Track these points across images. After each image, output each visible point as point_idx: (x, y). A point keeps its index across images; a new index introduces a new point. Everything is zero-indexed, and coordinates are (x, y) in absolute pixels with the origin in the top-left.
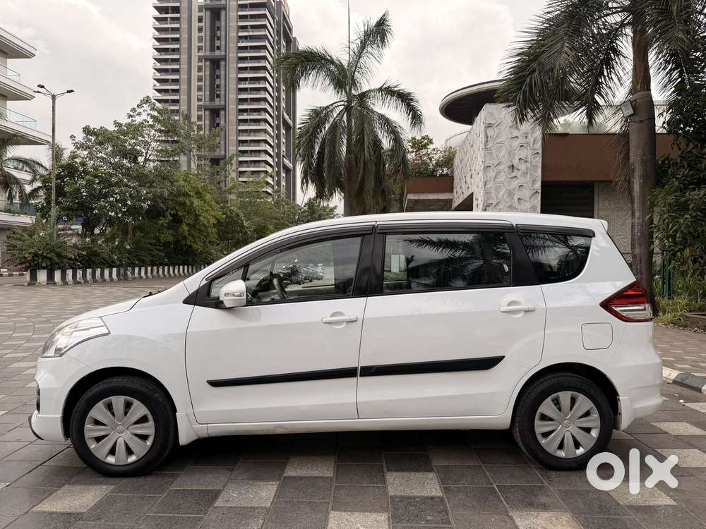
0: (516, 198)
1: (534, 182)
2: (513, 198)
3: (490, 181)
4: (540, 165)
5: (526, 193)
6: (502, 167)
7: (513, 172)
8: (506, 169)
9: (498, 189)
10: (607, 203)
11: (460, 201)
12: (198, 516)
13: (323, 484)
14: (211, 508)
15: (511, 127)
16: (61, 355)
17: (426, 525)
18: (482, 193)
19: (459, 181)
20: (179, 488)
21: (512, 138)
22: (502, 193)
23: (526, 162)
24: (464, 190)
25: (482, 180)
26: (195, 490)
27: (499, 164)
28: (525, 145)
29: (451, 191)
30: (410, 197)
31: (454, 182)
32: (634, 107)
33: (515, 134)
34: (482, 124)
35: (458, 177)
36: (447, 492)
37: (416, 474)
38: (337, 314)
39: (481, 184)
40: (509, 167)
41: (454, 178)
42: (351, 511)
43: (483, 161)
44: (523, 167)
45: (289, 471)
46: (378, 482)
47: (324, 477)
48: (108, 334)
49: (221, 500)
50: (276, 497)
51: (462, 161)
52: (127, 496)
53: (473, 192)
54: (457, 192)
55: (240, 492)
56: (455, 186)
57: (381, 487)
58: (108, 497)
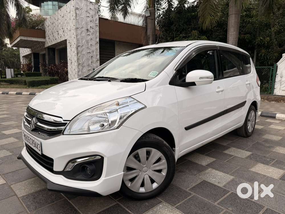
0: (90, 44)
1: (96, 38)
2: (88, 44)
3: (79, 35)
4: (98, 31)
5: (93, 43)
6: (83, 29)
7: (88, 32)
8: (85, 31)
9: (82, 39)
10: (119, 50)
11: (54, 43)
12: (230, 193)
13: (222, 163)
14: (224, 188)
15: (86, 11)
16: (118, 128)
17: (273, 162)
18: (75, 40)
19: (51, 33)
20: (190, 188)
21: (87, 17)
22: (84, 41)
23: (93, 28)
24: (57, 38)
25: (75, 34)
26: (196, 185)
27: (82, 28)
28: (92, 21)
29: (44, 37)
30: (22, 38)
31: (46, 33)
32: (150, 14)
33: (88, 15)
34: (72, 7)
35: (50, 31)
36: (250, 152)
37: (230, 149)
38: (219, 87)
39: (73, 36)
40: (86, 30)
41: (46, 31)
42: (252, 167)
43: (75, 25)
44: (92, 30)
45: (200, 163)
46: (231, 156)
47: (215, 161)
48: (145, 107)
49: (216, 184)
50: (226, 173)
51: (54, 23)
52: (184, 203)
53: (66, 40)
54: (49, 38)
55: (212, 178)
56: (47, 35)
57: (235, 157)
58: (178, 208)
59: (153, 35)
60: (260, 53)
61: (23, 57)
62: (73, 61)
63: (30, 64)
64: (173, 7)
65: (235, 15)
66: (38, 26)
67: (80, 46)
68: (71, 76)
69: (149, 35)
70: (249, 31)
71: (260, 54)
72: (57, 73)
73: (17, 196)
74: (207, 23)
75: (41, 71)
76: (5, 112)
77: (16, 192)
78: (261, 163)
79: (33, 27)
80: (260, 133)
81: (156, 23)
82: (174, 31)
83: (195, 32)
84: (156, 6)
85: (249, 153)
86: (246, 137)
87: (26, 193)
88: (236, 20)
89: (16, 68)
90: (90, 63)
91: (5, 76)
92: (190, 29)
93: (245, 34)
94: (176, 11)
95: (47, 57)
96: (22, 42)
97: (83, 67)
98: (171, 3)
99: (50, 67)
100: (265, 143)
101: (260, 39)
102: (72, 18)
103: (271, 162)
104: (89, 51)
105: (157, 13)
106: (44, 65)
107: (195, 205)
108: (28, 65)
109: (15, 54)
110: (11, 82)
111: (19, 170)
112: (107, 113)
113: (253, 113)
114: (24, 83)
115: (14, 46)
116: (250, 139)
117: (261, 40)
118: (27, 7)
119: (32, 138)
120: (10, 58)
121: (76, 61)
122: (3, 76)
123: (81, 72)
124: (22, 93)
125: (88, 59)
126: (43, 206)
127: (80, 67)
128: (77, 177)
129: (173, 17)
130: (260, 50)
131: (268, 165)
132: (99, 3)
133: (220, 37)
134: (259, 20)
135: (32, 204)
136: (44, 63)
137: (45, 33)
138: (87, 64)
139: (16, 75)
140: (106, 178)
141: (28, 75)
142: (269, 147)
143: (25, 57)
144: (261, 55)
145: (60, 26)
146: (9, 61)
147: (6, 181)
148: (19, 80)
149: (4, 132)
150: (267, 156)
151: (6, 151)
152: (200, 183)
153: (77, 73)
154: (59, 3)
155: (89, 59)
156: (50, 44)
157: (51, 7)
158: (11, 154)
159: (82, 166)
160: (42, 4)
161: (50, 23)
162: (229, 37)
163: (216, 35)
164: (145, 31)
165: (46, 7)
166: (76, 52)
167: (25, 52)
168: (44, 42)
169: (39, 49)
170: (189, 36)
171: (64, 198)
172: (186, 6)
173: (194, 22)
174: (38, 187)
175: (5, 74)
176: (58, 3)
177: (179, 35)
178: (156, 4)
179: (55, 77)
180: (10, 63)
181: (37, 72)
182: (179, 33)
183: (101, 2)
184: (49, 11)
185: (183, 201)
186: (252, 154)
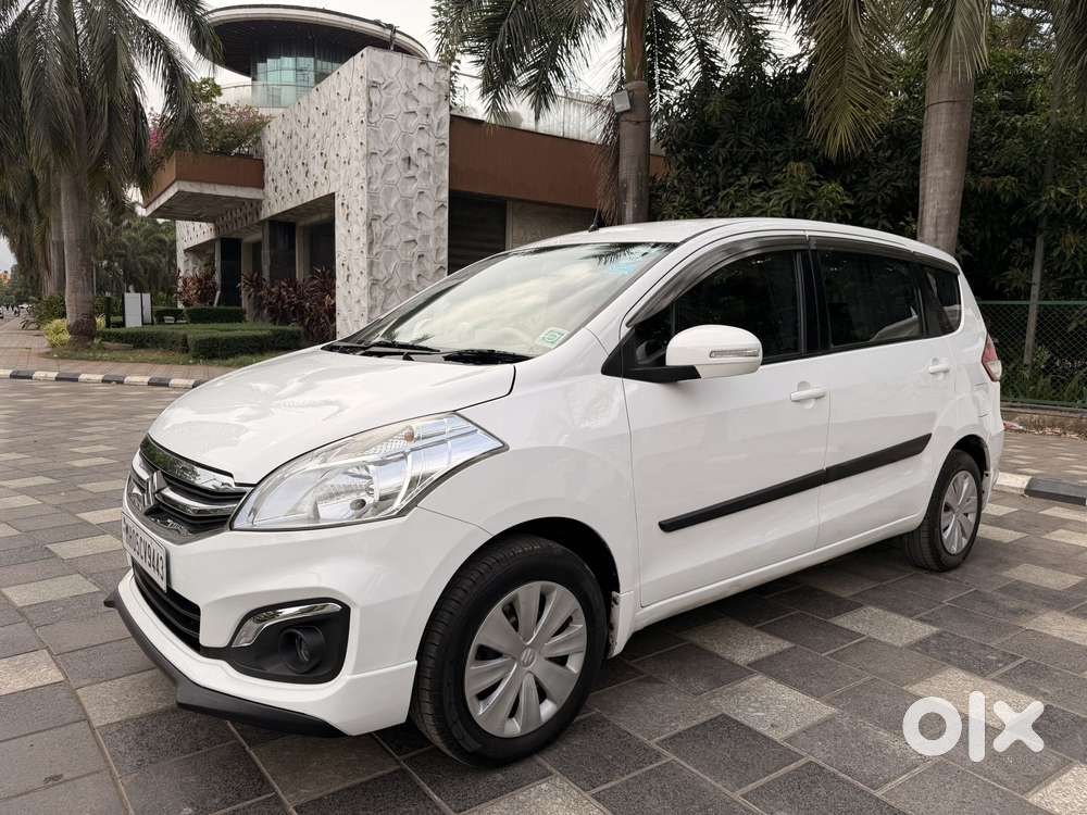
0: (414, 211)
1: (439, 189)
2: (410, 212)
3: (377, 178)
4: (447, 163)
5: (428, 206)
6: (393, 158)
7: (409, 168)
8: (400, 162)
9: (388, 193)
10: (521, 230)
11: (290, 205)
12: (802, 762)
13: (810, 659)
14: (785, 744)
15: (406, 94)
16: (402, 513)
17: (1010, 667)
18: (363, 197)
19: (284, 171)
20: (662, 737)
21: (407, 113)
22: (394, 200)
23: (427, 155)
24: (302, 187)
25: (363, 174)
26: (689, 729)
27: (389, 152)
28: (426, 128)
29: (261, 185)
30: (182, 188)
31: (266, 169)
32: (631, 101)
33: (412, 107)
34: (356, 80)
35: (280, 163)
36: (934, 625)
37: (860, 613)
38: (803, 385)
39: (357, 182)
40: (404, 160)
41: (266, 163)
42: (921, 679)
43: (365, 143)
44: (423, 162)
45: (728, 655)
46: (853, 635)
47: (789, 650)
48: (504, 448)
49: (763, 729)
50: (812, 695)
51: (294, 136)
52: (627, 783)
53: (332, 196)
54: (276, 188)
55: (754, 707)
56: (268, 177)
57: (871, 640)
58: (598, 800)
59: (639, 182)
60: (1057, 246)
61: (185, 251)
62: (355, 271)
63: (209, 277)
64: (718, 77)
65: (951, 104)
66: (239, 144)
67: (380, 217)
68: (347, 324)
69: (625, 181)
70: (1014, 162)
71: (1059, 248)
72: (299, 311)
73: (89, 722)
74: (841, 131)
75: (245, 304)
76: (102, 448)
77: (90, 712)
78: (961, 667)
79: (224, 150)
80: (1000, 560)
81: (653, 135)
82: (720, 165)
83: (798, 169)
84: (657, 71)
85: (925, 630)
86: (937, 571)
87: (120, 715)
88: (954, 125)
89: (163, 290)
90: (414, 279)
91: (120, 319)
92: (781, 154)
93: (997, 176)
94: (728, 92)
95: (266, 252)
96: (181, 202)
97: (389, 292)
98: (712, 60)
99: (273, 290)
100: (1004, 596)
101: (1057, 193)
102: (356, 118)
103: (1000, 665)
104: (410, 237)
105: (661, 97)
106: (256, 283)
107: (664, 794)
108: (200, 281)
109: (161, 241)
110: (139, 342)
111: (111, 642)
112: (369, 463)
113: (965, 483)
114: (180, 347)
115: (159, 212)
116: (950, 579)
117: (1063, 195)
118: (205, 81)
119: (145, 538)
120: (146, 253)
121: (365, 272)
122: (114, 319)
123: (379, 309)
124: (170, 380)
125: (406, 266)
126: (163, 759)
127: (379, 294)
128: (269, 671)
129: (714, 112)
130: (1058, 234)
131: (983, 675)
132: (454, 64)
133: (898, 187)
134: (1053, 121)
135: (131, 749)
136: (256, 275)
137: (264, 169)
138: (404, 283)
139: (159, 316)
140: (356, 676)
141: (198, 317)
142: (1015, 612)
143: (195, 251)
144: (1062, 255)
145: (313, 144)
146: (140, 266)
147: (64, 673)
148: (166, 334)
149: (86, 516)
150: (993, 644)
151: (82, 578)
152: (704, 724)
153: (366, 314)
154: (319, 62)
155: (411, 265)
156: (277, 210)
157: (289, 76)
158: (97, 589)
159: (285, 632)
160: (260, 66)
161: (280, 135)
162: (925, 188)
163: (881, 180)
164: (610, 165)
165: (273, 78)
166: (364, 240)
167: (193, 233)
168: (259, 202)
169: (240, 226)
170: (776, 182)
171: (233, 737)
172: (769, 70)
173: (795, 130)
174: (160, 700)
175: (123, 313)
176: (315, 64)
177: (738, 178)
178: (656, 67)
179: (289, 328)
180: (145, 273)
181: (230, 308)
182: (738, 171)
183: (459, 61)
184: (283, 91)
185: (626, 777)
186: (939, 635)
